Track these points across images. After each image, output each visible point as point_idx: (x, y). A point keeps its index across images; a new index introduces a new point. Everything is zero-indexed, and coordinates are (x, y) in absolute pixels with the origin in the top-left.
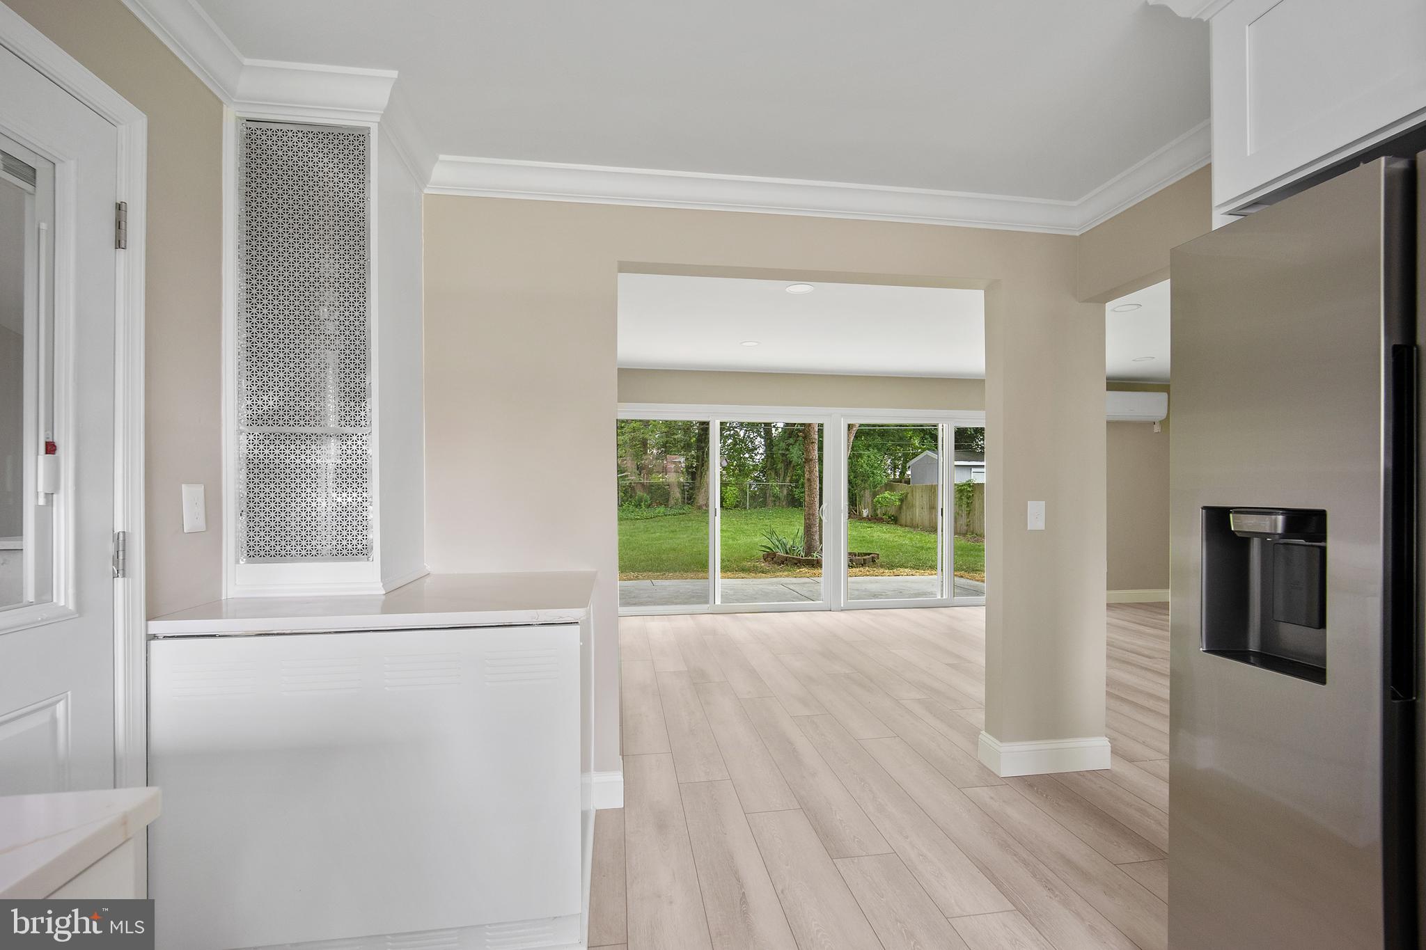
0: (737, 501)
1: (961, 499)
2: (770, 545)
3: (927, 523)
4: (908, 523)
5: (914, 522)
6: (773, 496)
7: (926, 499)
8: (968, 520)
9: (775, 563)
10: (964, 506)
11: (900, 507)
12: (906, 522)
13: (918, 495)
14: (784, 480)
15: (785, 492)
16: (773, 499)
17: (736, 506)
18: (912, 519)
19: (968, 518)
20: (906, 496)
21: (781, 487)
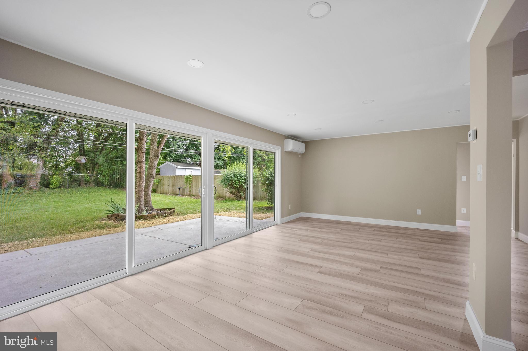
0: (60, 184)
1: (187, 181)
2: (112, 209)
3: (171, 192)
4: (162, 192)
5: (164, 192)
6: (86, 181)
7: (170, 182)
8: (190, 190)
9: (118, 220)
10: (188, 184)
11: (157, 185)
12: (160, 191)
13: (166, 180)
14: (92, 173)
15: (93, 179)
16: (85, 183)
17: (59, 187)
18: (163, 190)
19: (190, 189)
20: (160, 181)
21: (90, 176)
